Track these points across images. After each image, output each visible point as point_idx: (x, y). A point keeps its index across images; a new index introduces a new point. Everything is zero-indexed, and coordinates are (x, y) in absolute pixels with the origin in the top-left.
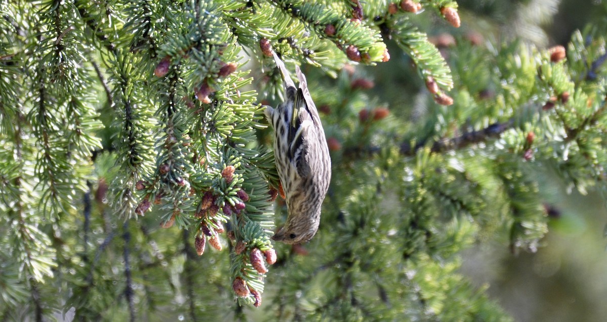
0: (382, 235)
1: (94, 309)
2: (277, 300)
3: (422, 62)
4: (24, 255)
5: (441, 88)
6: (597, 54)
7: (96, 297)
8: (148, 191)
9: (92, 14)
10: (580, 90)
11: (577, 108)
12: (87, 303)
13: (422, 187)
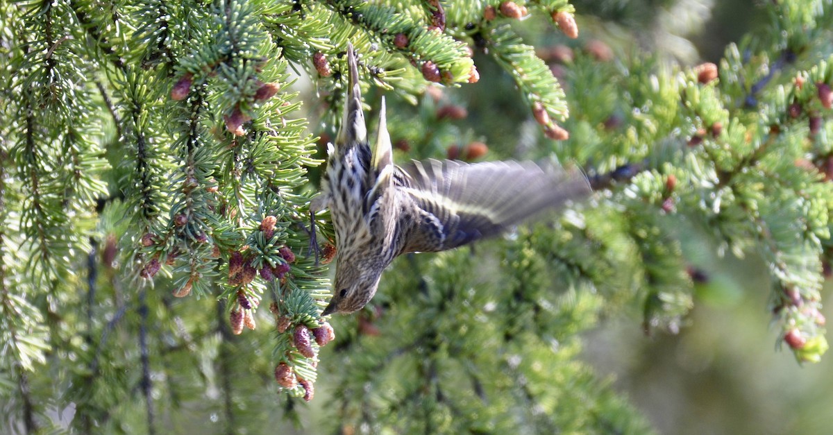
0: (476, 311)
1: (101, 405)
2: (339, 394)
3: (527, 83)
4: (7, 335)
5: (553, 117)
6: (758, 74)
7: (103, 390)
8: (158, 249)
9: (95, 19)
10: (736, 120)
11: (732, 144)
12: (91, 396)
13: (530, 247)
